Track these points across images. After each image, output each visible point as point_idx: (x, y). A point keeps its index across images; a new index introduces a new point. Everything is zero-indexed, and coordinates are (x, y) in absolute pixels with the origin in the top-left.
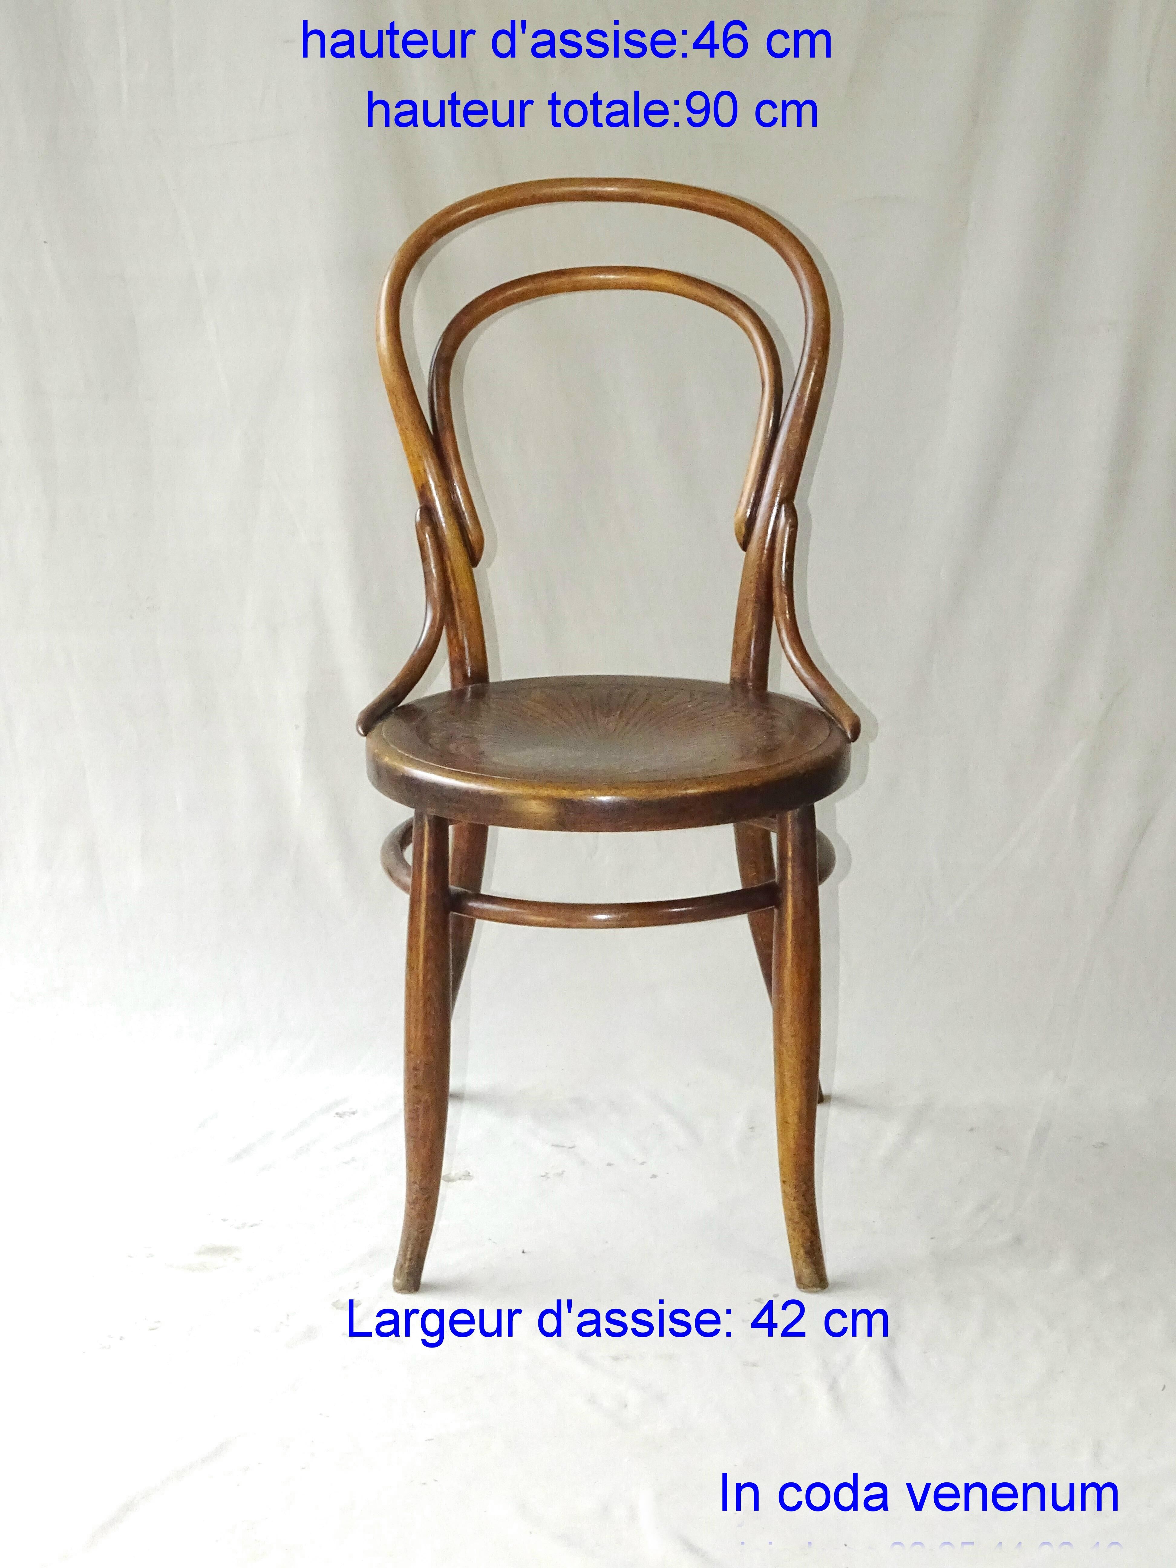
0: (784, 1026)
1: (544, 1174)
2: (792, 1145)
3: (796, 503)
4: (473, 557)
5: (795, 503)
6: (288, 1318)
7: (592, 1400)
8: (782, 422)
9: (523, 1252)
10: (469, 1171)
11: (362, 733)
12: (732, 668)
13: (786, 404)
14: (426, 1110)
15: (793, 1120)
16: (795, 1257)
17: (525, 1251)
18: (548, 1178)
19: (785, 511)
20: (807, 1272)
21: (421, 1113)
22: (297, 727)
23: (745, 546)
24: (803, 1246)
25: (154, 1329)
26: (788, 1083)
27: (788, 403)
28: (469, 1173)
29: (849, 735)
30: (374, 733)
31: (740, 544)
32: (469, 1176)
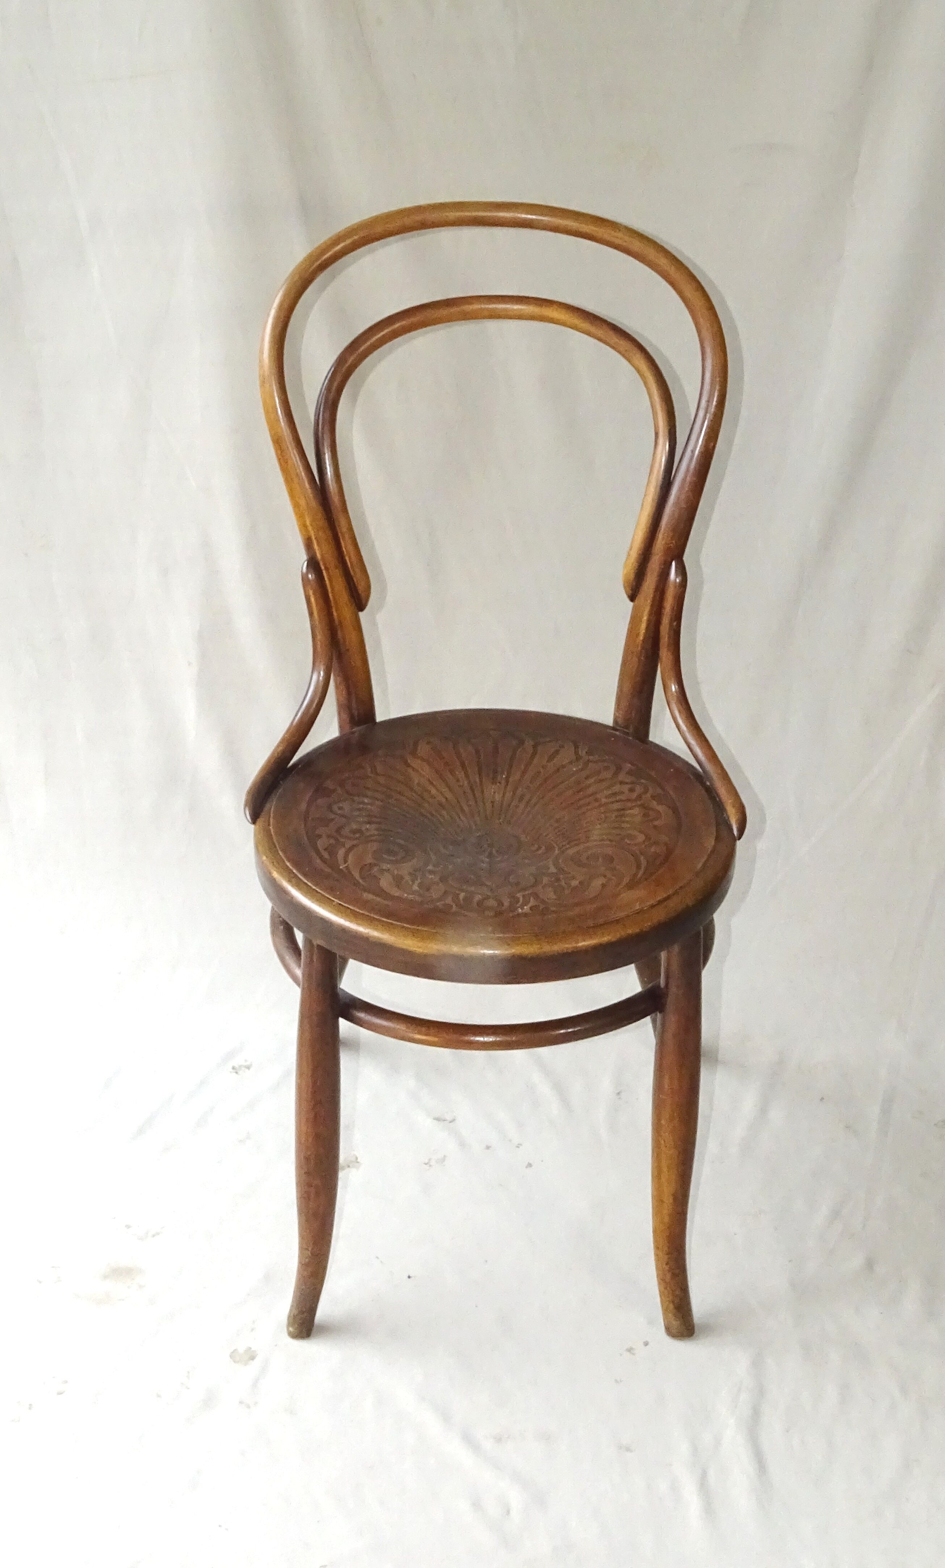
0: (663, 1122)
1: (427, 1161)
2: (667, 1219)
4: (359, 602)
5: (685, 558)
6: (188, 1377)
7: (477, 1505)
8: (674, 476)
10: (358, 1156)
11: (250, 820)
14: (317, 1194)
15: (668, 1200)
16: (665, 1311)
17: (411, 1275)
18: (430, 1166)
19: (676, 567)
20: (675, 1323)
21: (312, 1196)
22: (190, 664)
23: (633, 597)
24: (673, 1302)
26: (665, 1169)
28: (357, 1158)
29: (735, 832)
30: (260, 821)
31: (629, 597)
32: (358, 1162)
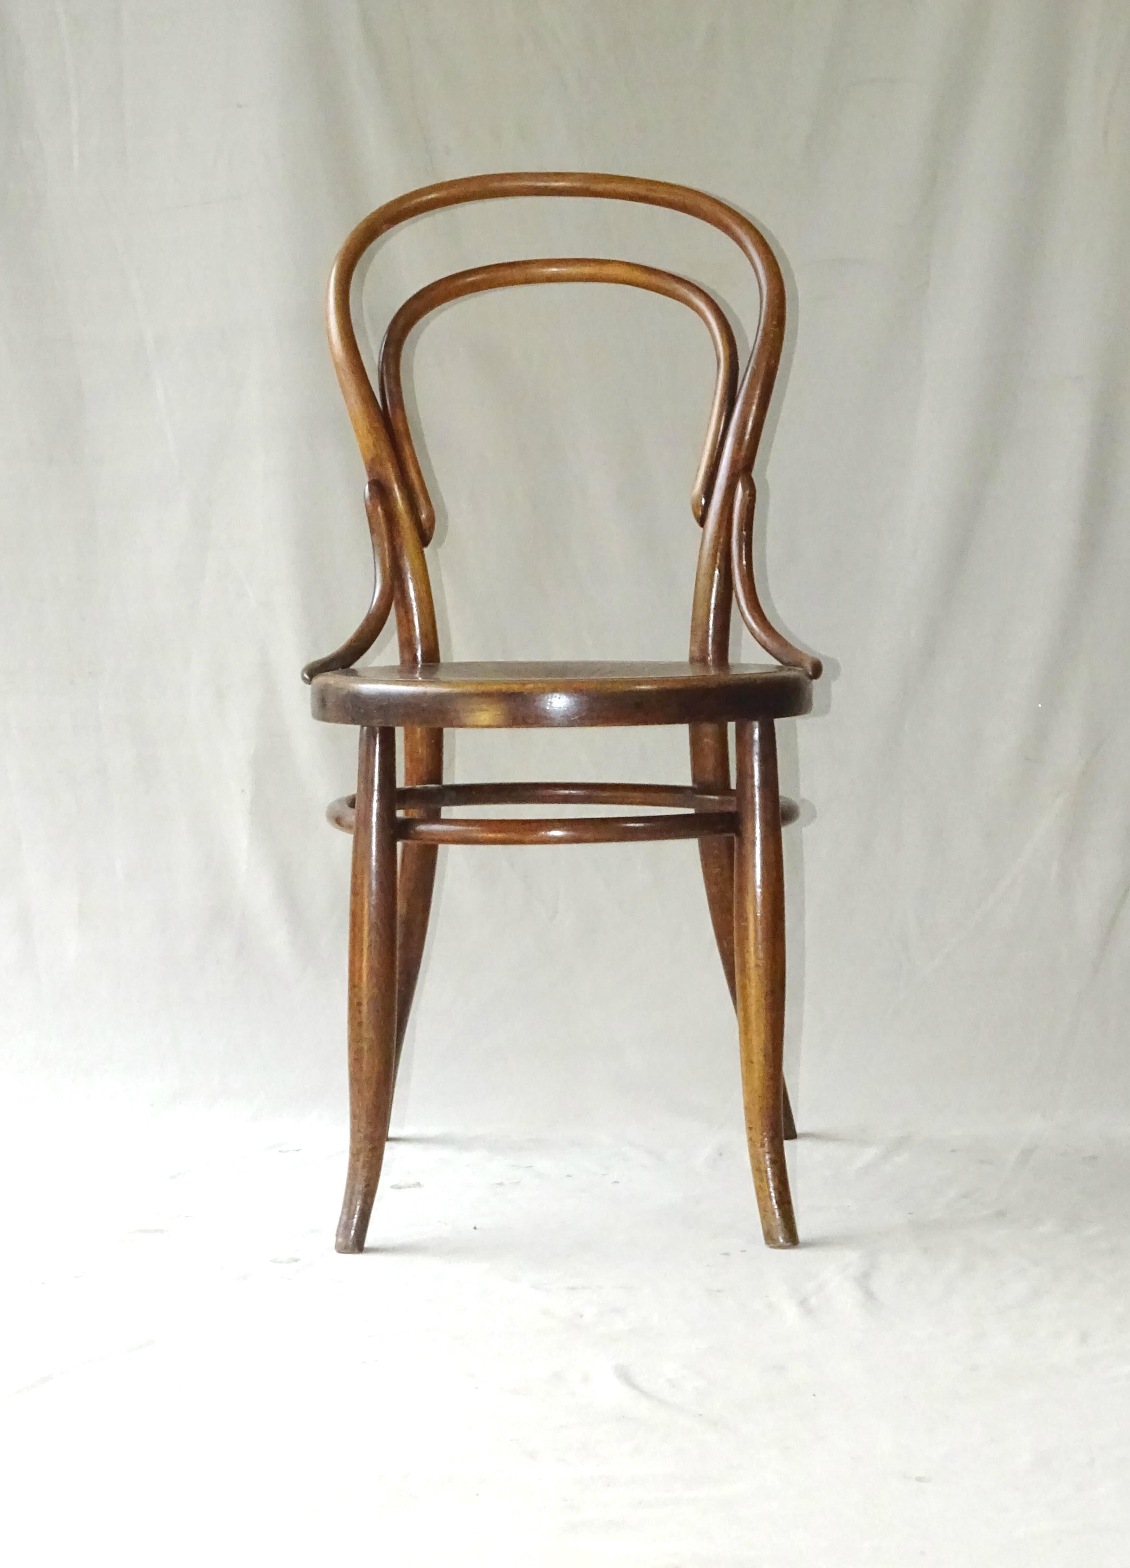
1: (499, 1183)
2: (758, 1086)
3: (754, 475)
4: (424, 537)
7: (546, 1313)
9: (475, 1228)
11: (306, 678)
12: (691, 645)
13: (742, 380)
14: (371, 1049)
18: (503, 1185)
21: (365, 1052)
23: (702, 521)
25: (78, 1277)
26: (753, 1018)
27: (743, 380)
28: (419, 1183)
29: (810, 673)
31: (697, 521)
32: (419, 1185)
